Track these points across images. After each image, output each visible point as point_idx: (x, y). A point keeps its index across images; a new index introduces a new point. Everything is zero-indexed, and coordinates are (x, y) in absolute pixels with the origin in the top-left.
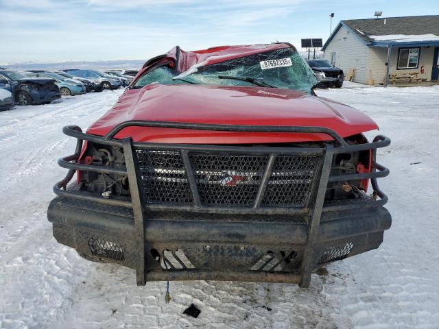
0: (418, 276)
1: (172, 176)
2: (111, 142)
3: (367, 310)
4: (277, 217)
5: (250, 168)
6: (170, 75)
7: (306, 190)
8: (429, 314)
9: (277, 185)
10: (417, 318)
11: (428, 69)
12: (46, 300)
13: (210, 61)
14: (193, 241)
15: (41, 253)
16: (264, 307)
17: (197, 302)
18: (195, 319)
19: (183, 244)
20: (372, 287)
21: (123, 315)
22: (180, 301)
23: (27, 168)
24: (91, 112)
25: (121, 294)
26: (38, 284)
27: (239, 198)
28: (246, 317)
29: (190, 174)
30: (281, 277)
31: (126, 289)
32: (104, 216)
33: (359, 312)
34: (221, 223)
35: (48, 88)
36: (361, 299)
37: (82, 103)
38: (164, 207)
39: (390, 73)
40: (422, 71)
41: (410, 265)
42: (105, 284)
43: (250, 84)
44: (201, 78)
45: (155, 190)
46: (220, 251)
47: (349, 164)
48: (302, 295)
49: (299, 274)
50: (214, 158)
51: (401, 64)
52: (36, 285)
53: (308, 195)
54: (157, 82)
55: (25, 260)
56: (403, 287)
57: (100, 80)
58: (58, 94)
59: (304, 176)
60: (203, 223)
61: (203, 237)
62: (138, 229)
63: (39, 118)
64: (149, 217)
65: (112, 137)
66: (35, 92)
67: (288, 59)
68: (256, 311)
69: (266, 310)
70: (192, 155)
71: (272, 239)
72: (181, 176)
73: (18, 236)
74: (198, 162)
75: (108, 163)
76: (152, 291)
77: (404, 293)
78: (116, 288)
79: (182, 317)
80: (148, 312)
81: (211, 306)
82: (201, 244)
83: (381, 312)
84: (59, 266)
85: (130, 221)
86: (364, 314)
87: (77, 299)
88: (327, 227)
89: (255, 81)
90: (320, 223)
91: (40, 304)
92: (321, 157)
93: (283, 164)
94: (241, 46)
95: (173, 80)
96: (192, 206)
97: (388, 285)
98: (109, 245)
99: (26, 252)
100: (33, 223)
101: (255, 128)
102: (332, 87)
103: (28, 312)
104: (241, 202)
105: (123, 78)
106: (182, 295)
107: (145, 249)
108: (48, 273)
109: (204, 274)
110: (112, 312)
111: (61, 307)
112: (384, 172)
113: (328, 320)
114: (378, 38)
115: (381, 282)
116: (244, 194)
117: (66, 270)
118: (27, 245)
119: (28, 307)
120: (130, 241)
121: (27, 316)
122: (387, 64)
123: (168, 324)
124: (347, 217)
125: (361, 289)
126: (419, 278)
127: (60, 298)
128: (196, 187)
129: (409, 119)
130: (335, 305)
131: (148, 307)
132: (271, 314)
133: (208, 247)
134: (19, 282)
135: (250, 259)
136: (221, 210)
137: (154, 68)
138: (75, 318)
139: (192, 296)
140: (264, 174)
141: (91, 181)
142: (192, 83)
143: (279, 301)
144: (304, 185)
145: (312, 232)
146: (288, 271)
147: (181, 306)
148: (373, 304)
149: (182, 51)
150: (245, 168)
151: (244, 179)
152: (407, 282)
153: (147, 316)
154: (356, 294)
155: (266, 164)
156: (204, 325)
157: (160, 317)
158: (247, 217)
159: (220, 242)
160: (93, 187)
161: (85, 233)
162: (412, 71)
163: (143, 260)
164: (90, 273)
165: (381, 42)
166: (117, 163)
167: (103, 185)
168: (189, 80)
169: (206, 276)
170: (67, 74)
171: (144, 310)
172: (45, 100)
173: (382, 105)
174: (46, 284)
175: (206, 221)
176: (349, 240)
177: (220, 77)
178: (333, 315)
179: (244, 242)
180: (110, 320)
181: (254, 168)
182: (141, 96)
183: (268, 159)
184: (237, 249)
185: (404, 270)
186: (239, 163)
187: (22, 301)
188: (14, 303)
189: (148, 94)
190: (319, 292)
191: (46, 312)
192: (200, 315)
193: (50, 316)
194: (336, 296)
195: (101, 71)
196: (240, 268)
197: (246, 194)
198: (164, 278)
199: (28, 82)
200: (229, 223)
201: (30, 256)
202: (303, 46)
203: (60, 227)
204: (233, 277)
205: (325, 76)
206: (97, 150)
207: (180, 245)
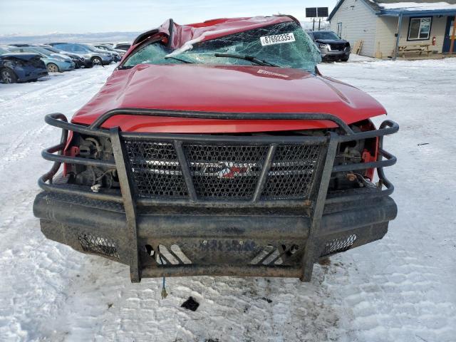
0: (422, 265)
1: (165, 168)
2: (98, 133)
3: (368, 300)
4: (277, 210)
5: (248, 159)
6: (163, 52)
7: (308, 180)
8: (433, 304)
9: (278, 176)
10: (420, 309)
11: (440, 40)
12: (39, 295)
13: (206, 37)
14: (190, 237)
15: (32, 246)
16: (264, 299)
17: (195, 294)
18: (193, 313)
19: (179, 239)
20: (375, 277)
21: (120, 309)
22: (177, 293)
23: (14, 153)
24: (80, 91)
25: (117, 287)
26: (30, 278)
27: (237, 190)
28: (246, 309)
29: (184, 166)
30: (281, 271)
31: (122, 282)
32: (93, 211)
33: (361, 303)
34: (218, 217)
35: (33, 65)
36: (364, 288)
37: (70, 80)
38: (158, 202)
39: (399, 45)
40: (433, 43)
41: (413, 253)
42: (100, 277)
43: (249, 63)
44: (196, 57)
45: (147, 183)
46: (218, 245)
47: (354, 151)
48: (304, 286)
49: (300, 268)
50: (210, 148)
51: (412, 34)
52: (27, 279)
53: (310, 187)
54: (148, 61)
55: (15, 252)
56: (407, 276)
57: (90, 55)
58: (44, 71)
59: (306, 167)
60: (199, 218)
61: (200, 233)
62: (130, 225)
63: (26, 97)
64: (141, 212)
65: (98, 127)
66: (19, 69)
67: (291, 34)
68: (257, 303)
69: (267, 302)
70: (185, 145)
71: (271, 233)
72: (175, 168)
73: (8, 227)
74: (193, 153)
75: (96, 154)
76: (148, 284)
77: (407, 283)
78: (111, 281)
79: (181, 311)
80: (144, 306)
81: (210, 299)
82: (198, 239)
83: (383, 302)
84: (51, 258)
85: (122, 216)
86: (366, 304)
87: (71, 294)
88: (329, 219)
89: (254, 59)
90: (323, 215)
91: (32, 299)
92: (325, 146)
93: (284, 154)
94: (240, 19)
95: (166, 58)
96: (187, 199)
97: (391, 274)
98: (100, 241)
99: (16, 245)
100: (23, 213)
101: (254, 116)
102: (337, 61)
103: (20, 308)
104: (239, 194)
105: (114, 52)
106: (180, 288)
107: (138, 246)
108: (41, 266)
109: (201, 270)
110: (107, 306)
111: (55, 302)
112: (391, 160)
113: (329, 311)
114: (388, 6)
115: (384, 272)
116: (242, 186)
117: (59, 263)
118: (16, 238)
119: (20, 303)
120: (123, 238)
121: (20, 312)
122: (396, 35)
123: (165, 318)
124: (350, 208)
125: (363, 279)
126: (422, 267)
127: (53, 292)
128: (191, 180)
129: (419, 95)
130: (336, 296)
131: (145, 300)
132: (271, 306)
133: (205, 242)
134: (10, 276)
135: (249, 253)
136: (218, 204)
137: (145, 45)
138: (69, 313)
139: (190, 288)
140: (263, 165)
141: (79, 173)
142: (186, 62)
143: (280, 293)
144: (305, 175)
145: (313, 225)
146: (289, 264)
147: (178, 299)
148: (376, 294)
149: (176, 25)
150: (244, 159)
151: (243, 170)
152: (410, 271)
153: (144, 310)
154: (359, 284)
155: (266, 154)
156: (203, 318)
157: (157, 311)
158: (245, 210)
159: (217, 237)
160: (81, 178)
161: (75, 229)
162: (423, 43)
163: (136, 257)
164: (84, 265)
165: (391, 11)
166: (106, 153)
167: (92, 178)
168: (183, 59)
169: (204, 272)
170: (54, 48)
171: (141, 304)
172: (31, 77)
173: (390, 80)
174: (39, 278)
175: (203, 215)
176: (352, 232)
177: (217, 56)
178: (335, 306)
179: (243, 237)
180: (106, 314)
181: (253, 159)
182: (131, 77)
183: (268, 148)
184: (235, 243)
185: (408, 258)
186: (237, 154)
187: (14, 297)
188: (5, 299)
189: (138, 75)
190: (321, 282)
191: (39, 307)
192: (199, 308)
193: (44, 311)
194: (339, 286)
195: (91, 45)
196: (238, 262)
197: (245, 185)
198: (159, 274)
199: (11, 58)
200: (227, 217)
201: (20, 249)
202: (308, 16)
203: (48, 223)
204: (232, 272)
205: (330, 50)
206: (84, 139)
207: (175, 241)
